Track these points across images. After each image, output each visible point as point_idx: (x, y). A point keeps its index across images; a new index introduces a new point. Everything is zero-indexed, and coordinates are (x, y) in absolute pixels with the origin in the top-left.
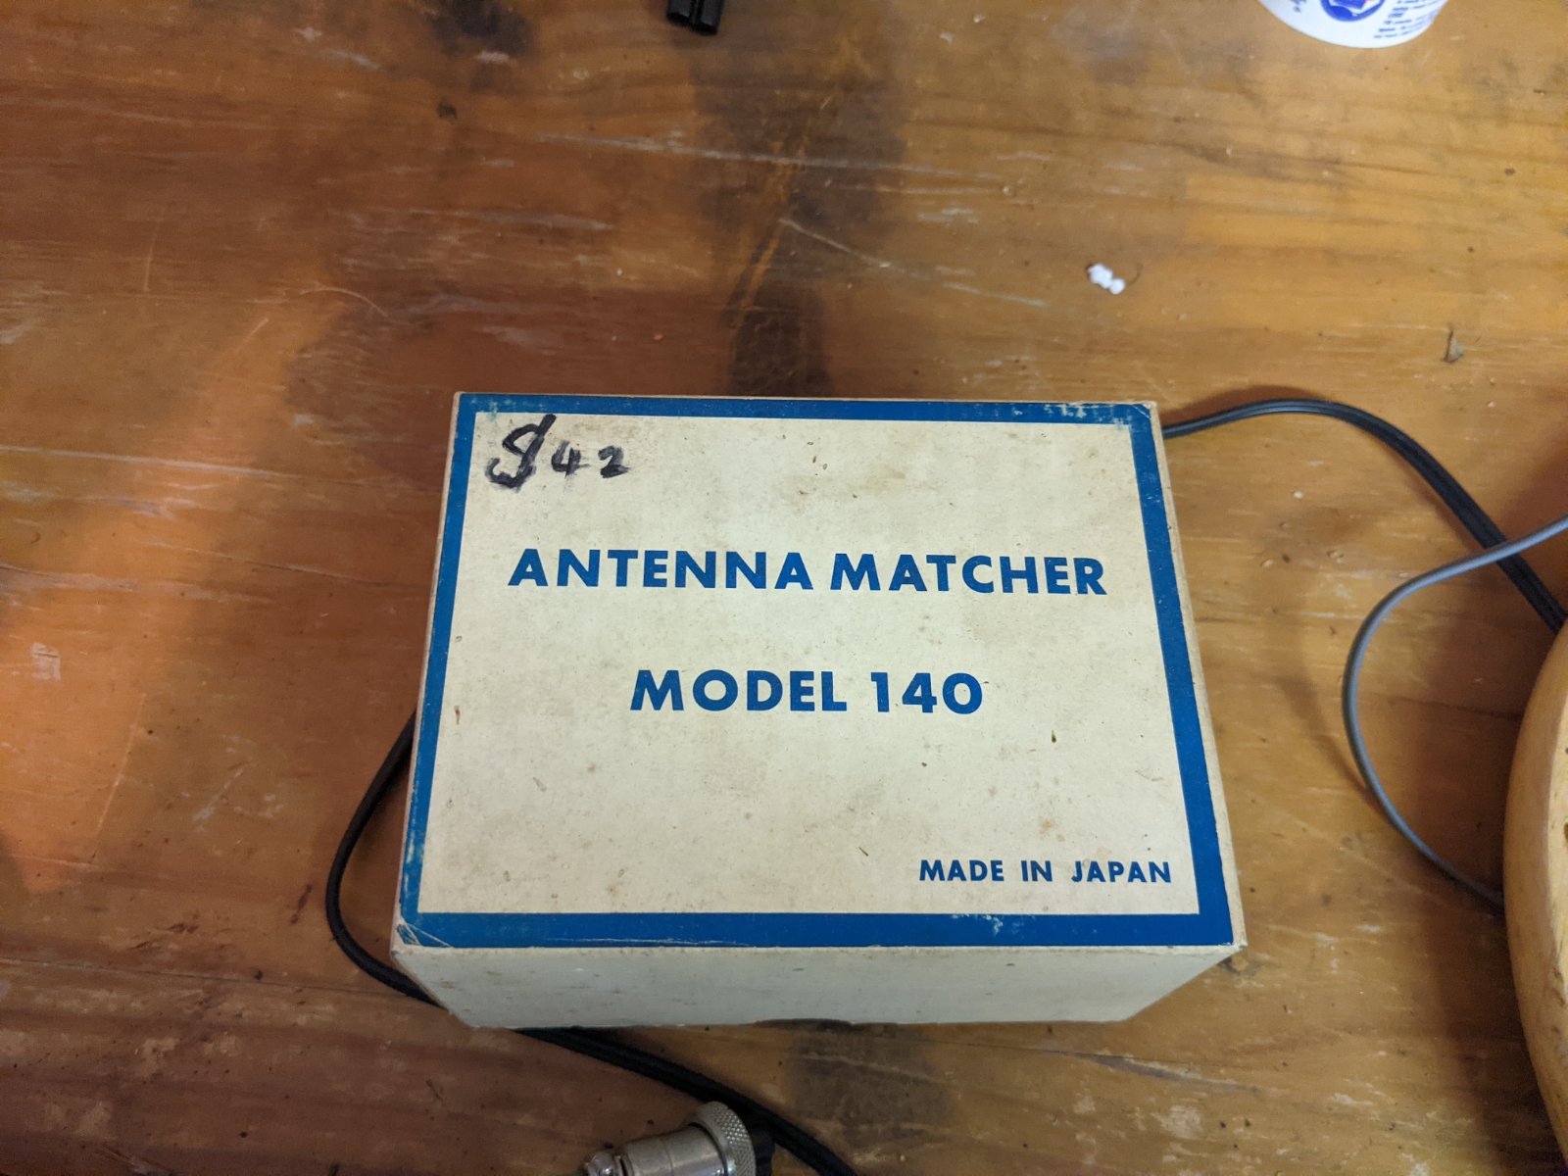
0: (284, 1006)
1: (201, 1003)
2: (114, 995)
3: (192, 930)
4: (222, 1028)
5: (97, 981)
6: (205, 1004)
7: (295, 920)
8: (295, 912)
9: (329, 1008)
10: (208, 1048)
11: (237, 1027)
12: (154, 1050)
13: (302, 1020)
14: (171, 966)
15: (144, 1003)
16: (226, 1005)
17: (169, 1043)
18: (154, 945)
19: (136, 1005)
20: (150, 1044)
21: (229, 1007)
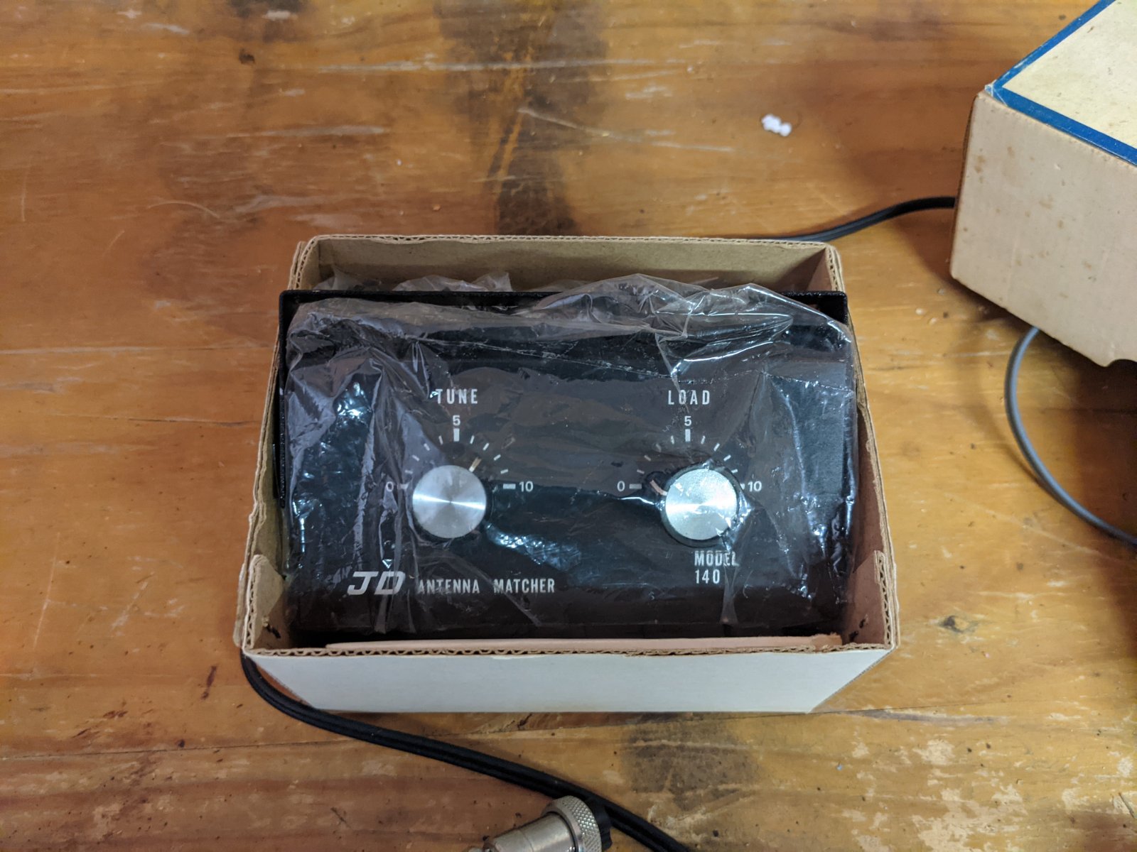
0: (206, 765)
1: (136, 773)
2: (65, 776)
3: (121, 715)
4: (159, 791)
5: (51, 766)
6: (141, 772)
7: (206, 695)
8: (204, 689)
9: (244, 762)
10: (148, 808)
11: (168, 788)
12: (103, 816)
13: (222, 774)
14: (108, 746)
15: (90, 778)
17: (115, 808)
18: (93, 731)
19: (84, 781)
20: (99, 810)
21: (159, 772)
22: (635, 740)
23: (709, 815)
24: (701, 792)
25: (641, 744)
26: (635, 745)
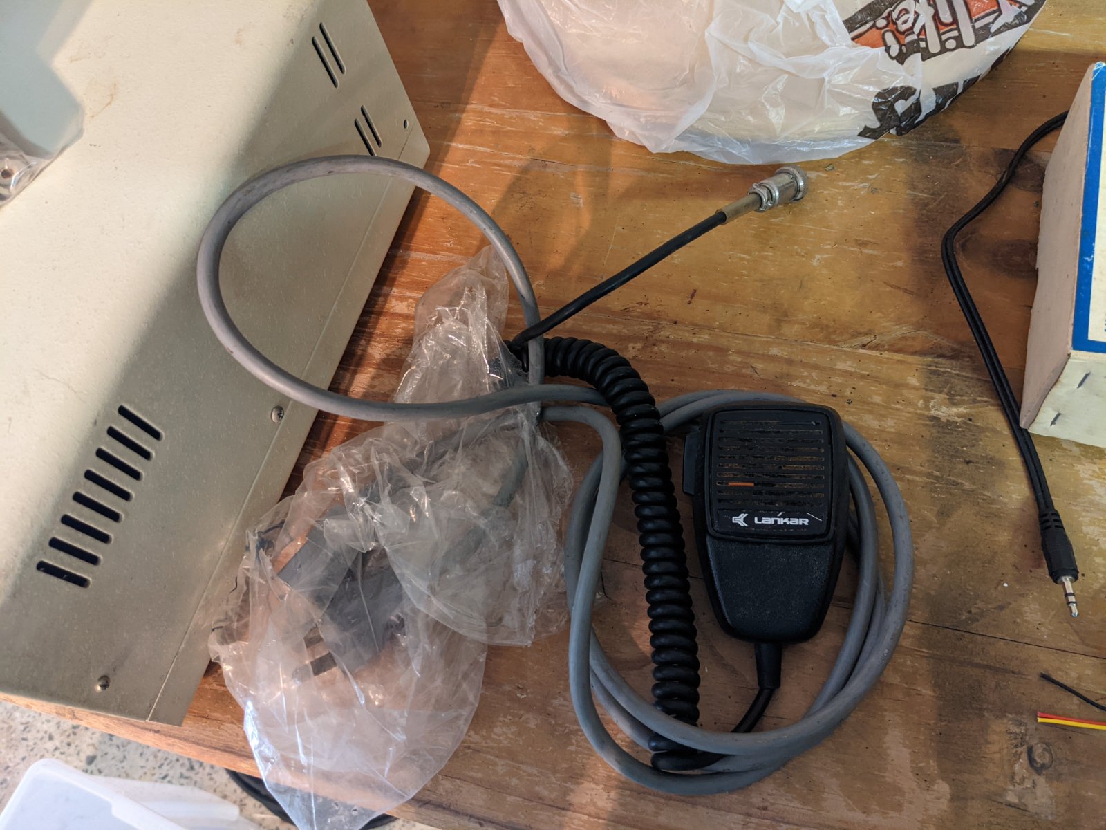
0: (687, 334)
1: (651, 332)
2: (615, 327)
3: (646, 304)
4: (662, 342)
5: (608, 322)
6: (653, 332)
7: (690, 303)
8: (690, 299)
9: (707, 336)
10: (656, 348)
11: (666, 341)
12: (633, 348)
13: (695, 340)
14: (638, 317)
15: (628, 330)
16: (662, 333)
17: (639, 345)
18: (631, 309)
19: (625, 331)
20: (631, 345)
21: (664, 334)
22: (930, 366)
23: (968, 411)
24: (966, 398)
25: (934, 368)
26: (929, 368)
